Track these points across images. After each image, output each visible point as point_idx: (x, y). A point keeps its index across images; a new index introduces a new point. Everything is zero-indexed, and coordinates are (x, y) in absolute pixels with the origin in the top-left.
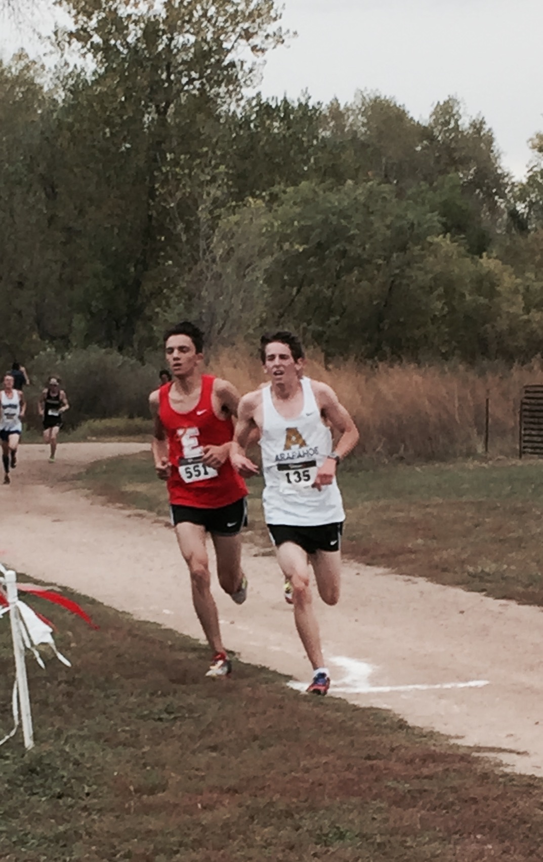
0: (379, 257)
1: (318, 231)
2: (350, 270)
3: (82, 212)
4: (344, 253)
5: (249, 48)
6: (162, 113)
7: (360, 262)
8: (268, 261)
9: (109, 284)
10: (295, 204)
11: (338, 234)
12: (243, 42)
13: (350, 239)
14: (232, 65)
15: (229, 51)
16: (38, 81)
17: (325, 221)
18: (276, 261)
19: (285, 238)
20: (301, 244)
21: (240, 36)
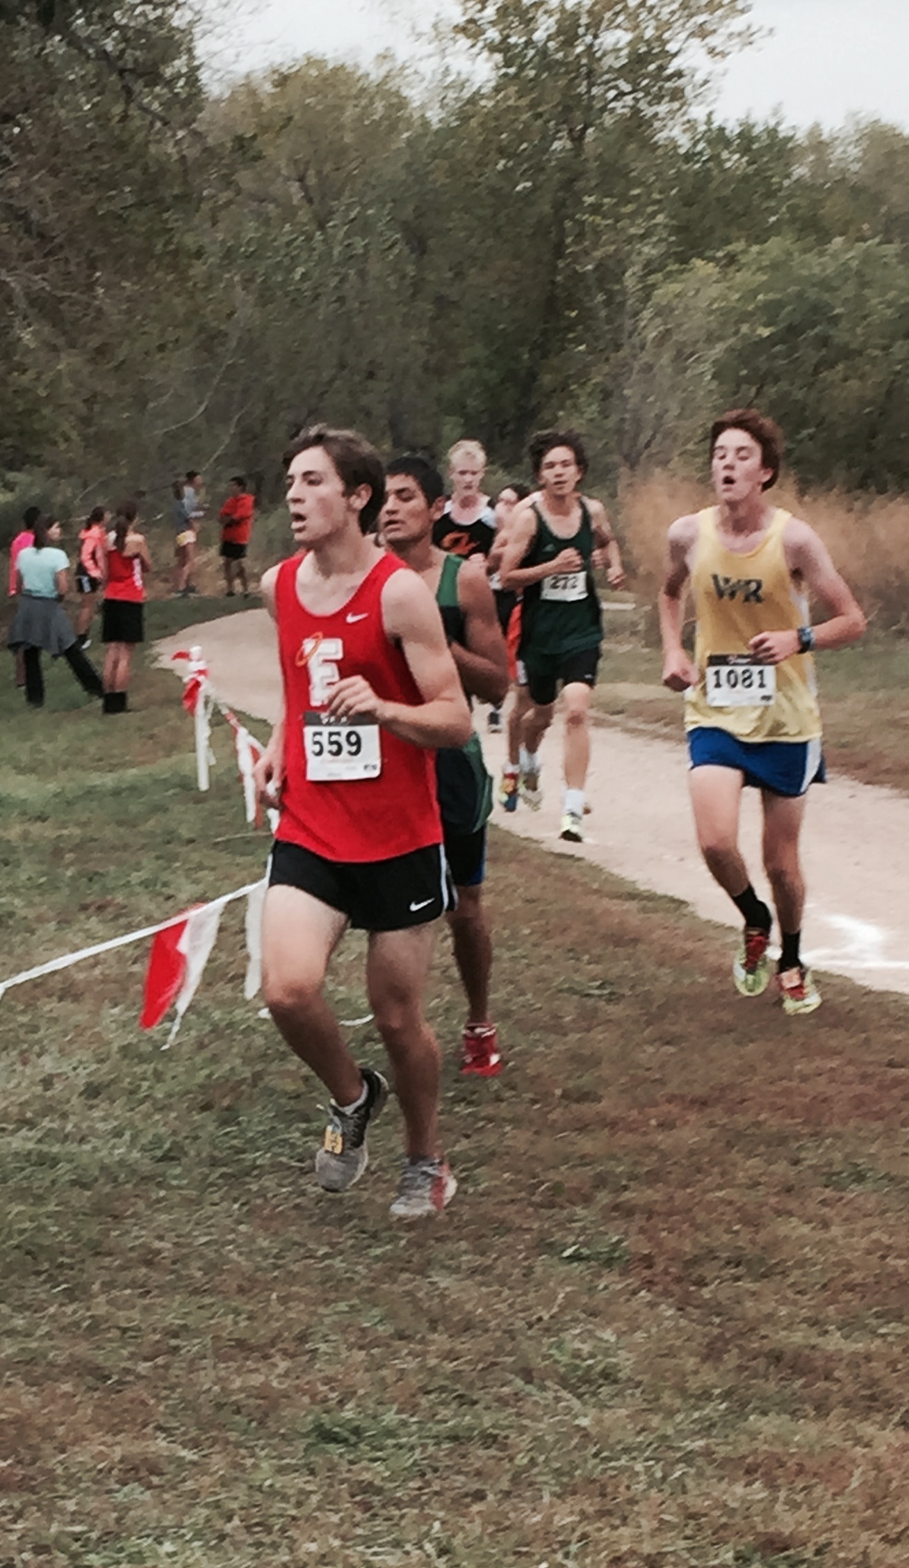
0: (875, 347)
1: (789, 308)
2: (832, 366)
3: (459, 275)
4: (824, 341)
5: (704, 51)
6: (578, 139)
7: (847, 354)
8: (719, 349)
9: (492, 376)
10: (759, 269)
11: (818, 312)
12: (695, 42)
13: (835, 320)
14: (679, 74)
15: (675, 55)
16: (405, 92)
17: (800, 296)
18: (730, 350)
19: (745, 317)
20: (766, 325)
21: (692, 35)
